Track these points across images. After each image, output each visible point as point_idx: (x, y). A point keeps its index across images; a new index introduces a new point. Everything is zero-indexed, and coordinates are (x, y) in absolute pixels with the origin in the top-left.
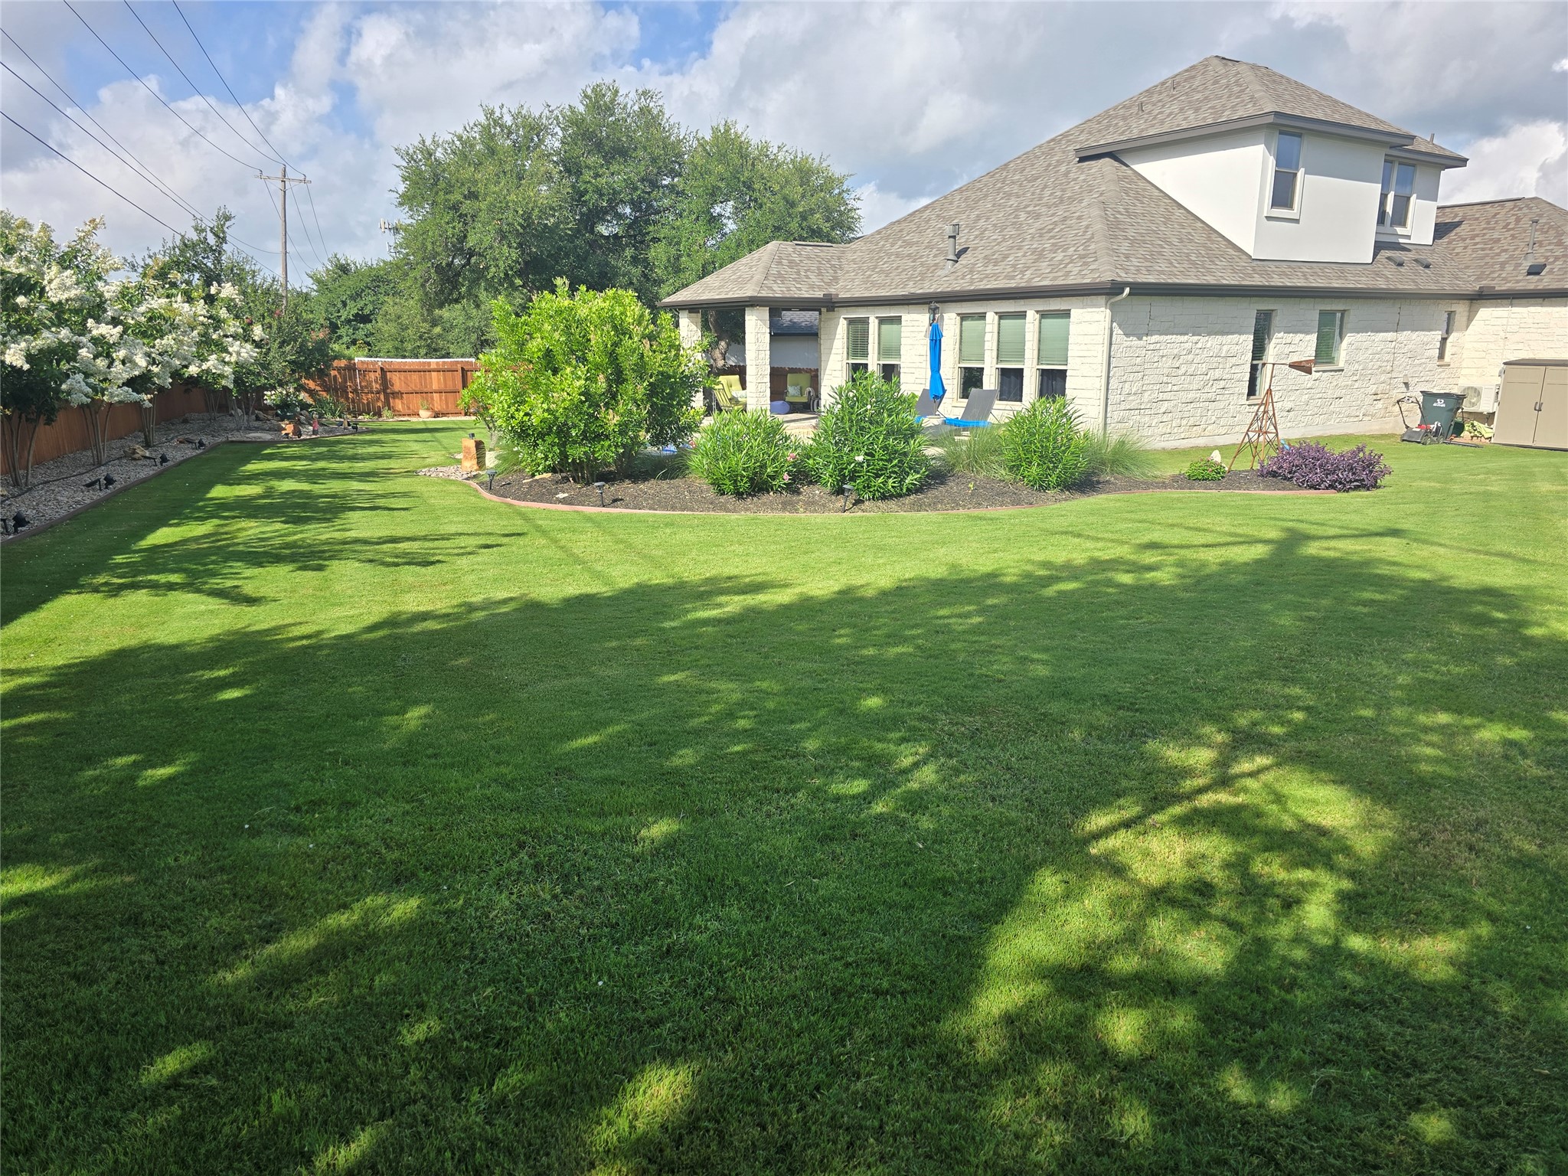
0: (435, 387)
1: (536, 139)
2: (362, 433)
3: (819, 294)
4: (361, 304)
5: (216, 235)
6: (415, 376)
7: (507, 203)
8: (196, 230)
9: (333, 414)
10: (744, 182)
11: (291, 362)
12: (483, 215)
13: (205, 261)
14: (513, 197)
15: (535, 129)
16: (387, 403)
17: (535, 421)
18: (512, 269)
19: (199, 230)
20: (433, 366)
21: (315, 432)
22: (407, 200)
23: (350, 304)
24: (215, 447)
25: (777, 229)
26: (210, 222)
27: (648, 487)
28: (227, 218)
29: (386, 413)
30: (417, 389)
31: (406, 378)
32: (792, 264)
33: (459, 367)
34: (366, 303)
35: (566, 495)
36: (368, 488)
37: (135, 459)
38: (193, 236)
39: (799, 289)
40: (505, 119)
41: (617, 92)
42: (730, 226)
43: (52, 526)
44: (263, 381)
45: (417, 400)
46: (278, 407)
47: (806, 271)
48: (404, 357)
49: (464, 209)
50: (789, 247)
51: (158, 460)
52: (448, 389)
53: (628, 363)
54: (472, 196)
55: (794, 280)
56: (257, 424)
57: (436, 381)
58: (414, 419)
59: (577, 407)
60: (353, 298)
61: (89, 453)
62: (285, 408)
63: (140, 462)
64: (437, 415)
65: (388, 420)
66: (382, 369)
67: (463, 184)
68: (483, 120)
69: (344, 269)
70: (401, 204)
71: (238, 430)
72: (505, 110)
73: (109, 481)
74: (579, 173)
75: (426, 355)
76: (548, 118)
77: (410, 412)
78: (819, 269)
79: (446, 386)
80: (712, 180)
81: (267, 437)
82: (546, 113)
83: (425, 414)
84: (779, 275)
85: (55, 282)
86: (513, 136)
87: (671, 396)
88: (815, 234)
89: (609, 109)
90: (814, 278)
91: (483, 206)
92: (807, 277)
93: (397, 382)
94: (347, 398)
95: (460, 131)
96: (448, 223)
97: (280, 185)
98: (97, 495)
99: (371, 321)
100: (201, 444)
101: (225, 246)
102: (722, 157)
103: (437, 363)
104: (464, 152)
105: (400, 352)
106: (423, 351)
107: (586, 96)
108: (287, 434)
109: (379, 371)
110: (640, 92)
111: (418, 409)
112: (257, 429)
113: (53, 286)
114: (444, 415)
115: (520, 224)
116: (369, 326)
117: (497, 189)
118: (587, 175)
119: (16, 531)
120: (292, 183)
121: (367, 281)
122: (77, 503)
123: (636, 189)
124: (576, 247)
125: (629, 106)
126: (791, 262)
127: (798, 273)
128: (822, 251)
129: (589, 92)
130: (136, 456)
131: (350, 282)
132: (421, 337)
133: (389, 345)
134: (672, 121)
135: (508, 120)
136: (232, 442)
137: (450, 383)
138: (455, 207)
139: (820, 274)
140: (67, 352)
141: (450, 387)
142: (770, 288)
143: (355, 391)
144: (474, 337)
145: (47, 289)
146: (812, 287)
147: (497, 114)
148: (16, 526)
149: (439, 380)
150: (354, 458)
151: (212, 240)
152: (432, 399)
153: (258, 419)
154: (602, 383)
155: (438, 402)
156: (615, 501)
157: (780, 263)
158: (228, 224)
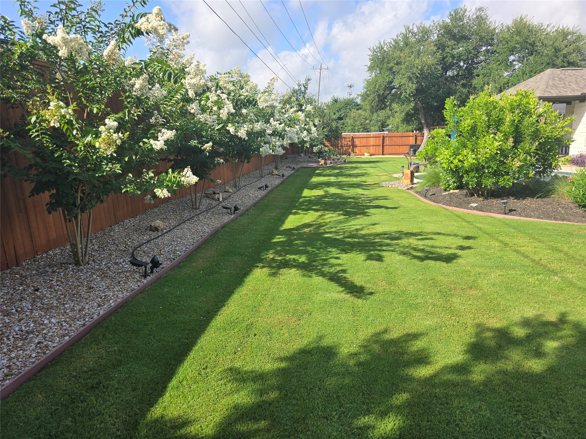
0: (371, 144)
1: (426, 37)
2: (347, 163)
3: (579, 94)
4: (340, 113)
5: (305, 87)
6: (364, 140)
7: (414, 64)
8: (298, 85)
9: (334, 155)
10: (530, 43)
11: (326, 135)
12: (402, 71)
13: (299, 97)
14: (417, 62)
15: (426, 33)
16: (353, 151)
17: (466, 164)
18: (412, 93)
19: (299, 85)
20: (372, 136)
21: (331, 163)
22: (371, 69)
23: (337, 113)
24: (298, 169)
25: (548, 64)
26: (303, 82)
27: (528, 202)
28: (309, 80)
29: (352, 154)
30: (365, 145)
31: (361, 140)
32: (560, 79)
33: (382, 135)
34: (342, 113)
35: (476, 205)
36: (366, 193)
37: (273, 175)
38: (297, 88)
39: (566, 92)
40: (414, 30)
41: (466, 10)
42: (518, 66)
43: (247, 210)
44: (315, 143)
45: (364, 149)
46: (318, 153)
47: (569, 82)
48: (354, 132)
49: (394, 69)
50: (558, 71)
51: (281, 176)
52: (376, 145)
53: (527, 132)
54: (398, 63)
55: (563, 87)
56: (310, 159)
57: (372, 141)
58: (363, 157)
59: (493, 157)
60: (338, 111)
61: (258, 171)
62: (320, 153)
63: (275, 176)
64: (371, 156)
65: (353, 157)
66: (352, 137)
67: (395, 59)
68: (404, 31)
69: (336, 101)
70: (368, 70)
71: (304, 162)
72: (415, 26)
73: (267, 186)
74: (443, 50)
75: (362, 131)
76: (433, 27)
77: (361, 154)
78: (576, 81)
79: (376, 144)
80: (513, 44)
81: (315, 165)
82: (432, 24)
83: (366, 154)
84: (554, 85)
85: (262, 98)
86: (417, 37)
87: (549, 150)
88: (571, 64)
89: (461, 19)
90: (574, 86)
91: (403, 67)
92: (570, 85)
93: (357, 142)
94: (339, 149)
95: (395, 37)
96: (387, 76)
97: (319, 71)
98: (263, 193)
99: (343, 119)
100: (294, 168)
101: (307, 91)
102: (519, 33)
103: (373, 134)
104: (396, 46)
105: (353, 131)
106: (361, 130)
107: (451, 15)
108: (322, 164)
109: (351, 138)
110: (477, 9)
111: (364, 153)
112: (311, 162)
113: (261, 100)
114: (374, 155)
115: (419, 73)
116: (342, 121)
117: (410, 59)
118: (447, 50)
119: (234, 213)
120: (323, 70)
121: (343, 105)
122: (256, 197)
123: (470, 53)
124: (439, 82)
125: (471, 16)
126: (560, 78)
127: (565, 84)
128: (577, 72)
129: (452, 13)
130: (273, 174)
131: (337, 106)
132: (361, 124)
133: (350, 128)
134: (490, 20)
135: (415, 30)
136: (303, 167)
137: (377, 142)
138: (391, 69)
139: (577, 83)
140: (262, 133)
141: (377, 144)
142: (549, 92)
143: (341, 146)
144: (379, 123)
145: (258, 102)
146: (573, 90)
147: (411, 28)
148: (234, 211)
149: (373, 141)
150: (350, 175)
151: (303, 89)
152: (370, 148)
153: (310, 157)
154: (510, 142)
155: (372, 150)
156: (511, 211)
157: (554, 79)
158: (309, 82)
